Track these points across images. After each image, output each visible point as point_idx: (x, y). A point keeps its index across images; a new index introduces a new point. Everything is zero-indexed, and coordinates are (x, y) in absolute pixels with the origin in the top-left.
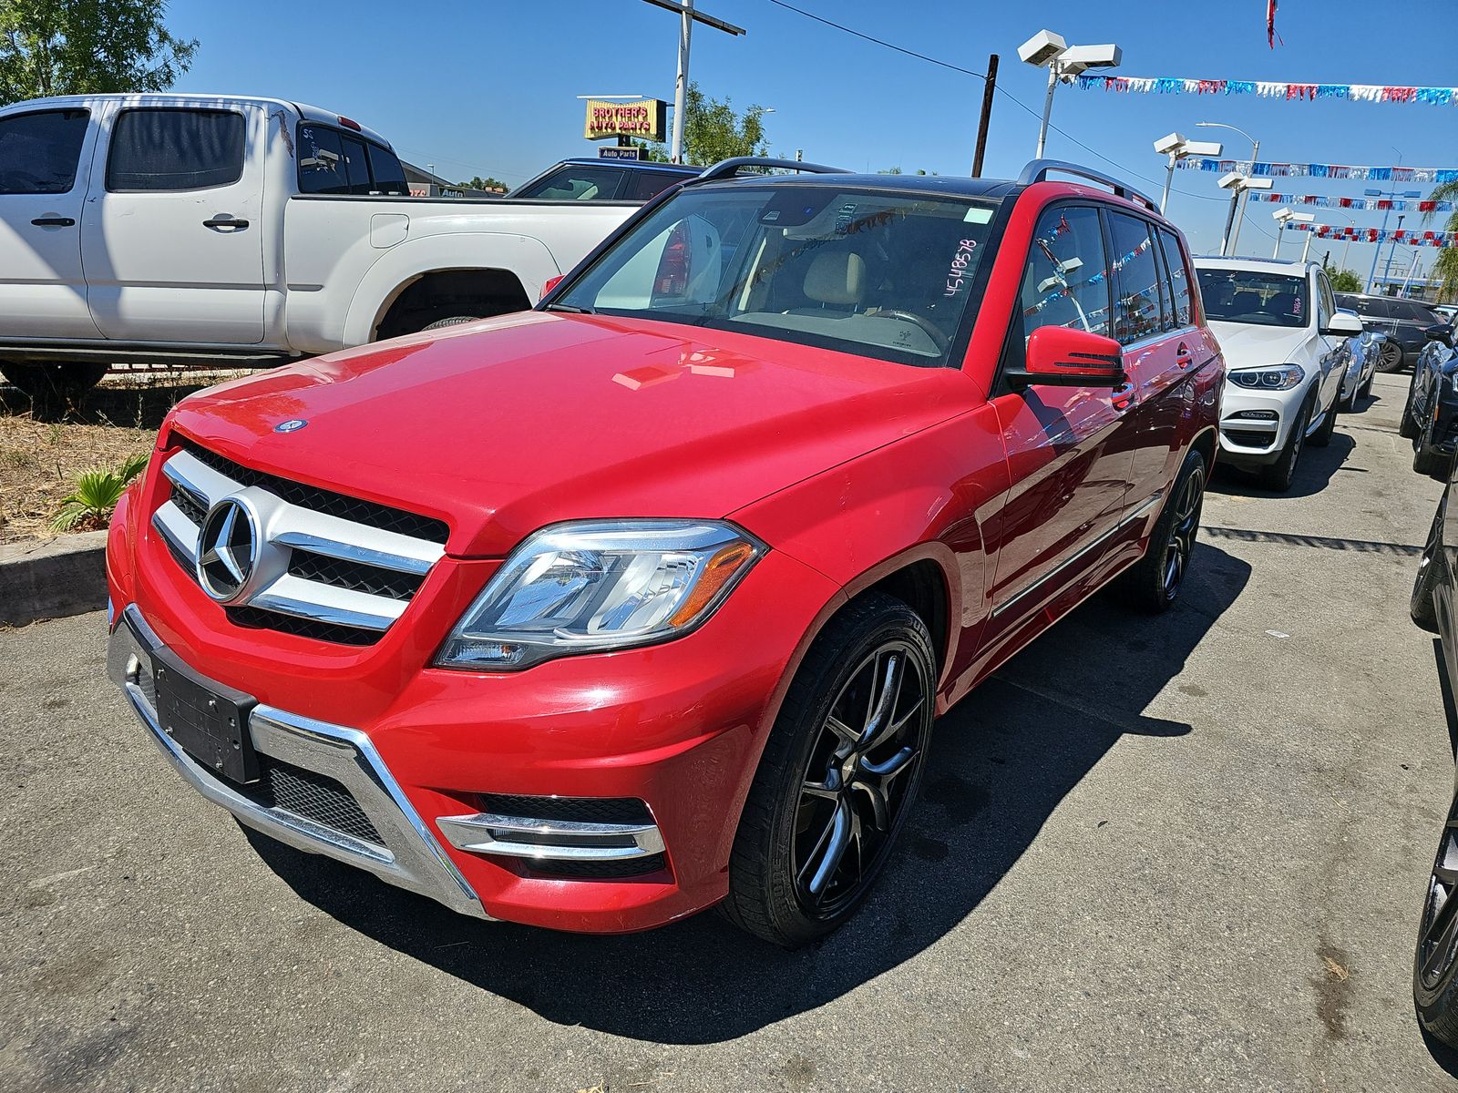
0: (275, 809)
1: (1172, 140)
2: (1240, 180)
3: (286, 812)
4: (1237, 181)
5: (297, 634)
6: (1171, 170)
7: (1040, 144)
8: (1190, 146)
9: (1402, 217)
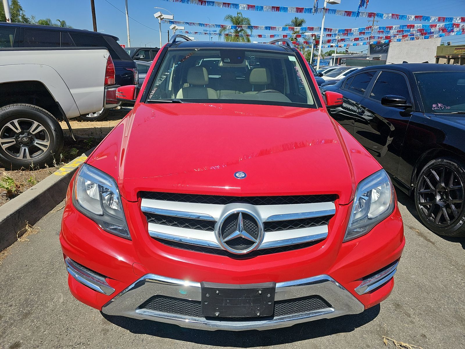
0: (275, 318)
1: (159, 14)
2: (176, 27)
3: (280, 317)
4: (175, 27)
5: (275, 253)
6: (160, 24)
7: (127, 15)
8: (164, 16)
9: (212, 38)
